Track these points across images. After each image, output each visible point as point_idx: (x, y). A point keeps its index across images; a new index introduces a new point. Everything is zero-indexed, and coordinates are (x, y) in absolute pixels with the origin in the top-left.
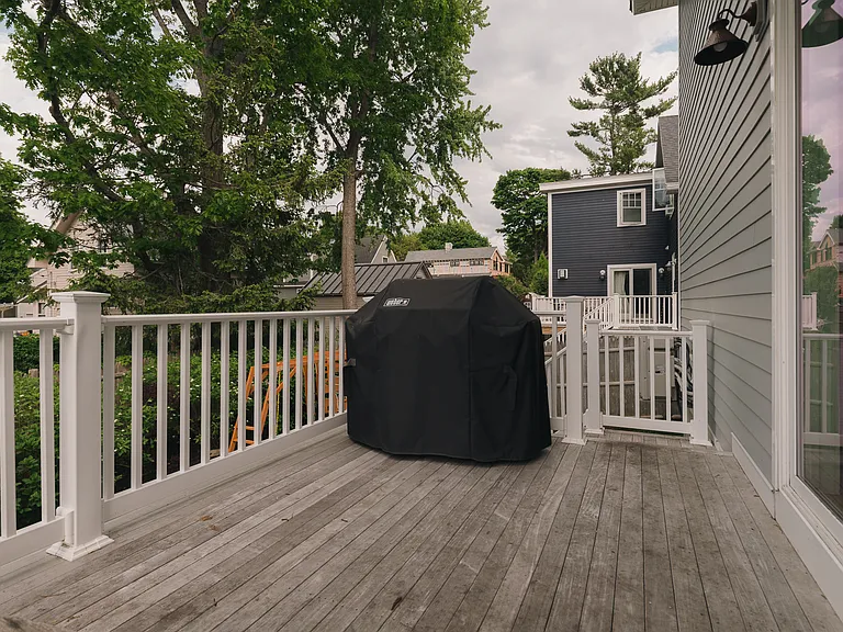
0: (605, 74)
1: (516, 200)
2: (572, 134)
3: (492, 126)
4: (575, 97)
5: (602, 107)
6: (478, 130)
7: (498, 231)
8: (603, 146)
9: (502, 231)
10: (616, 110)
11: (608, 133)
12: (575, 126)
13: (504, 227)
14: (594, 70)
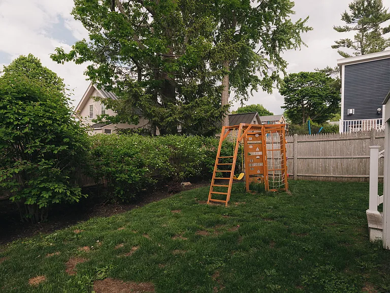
0: (359, 9)
1: (292, 90)
2: (334, 47)
3: (307, 29)
4: (337, 26)
5: (355, 29)
6: (299, 32)
7: (282, 107)
8: (356, 51)
9: (284, 107)
10: (364, 30)
11: (359, 43)
12: (336, 42)
13: (285, 105)
14: (352, 7)
